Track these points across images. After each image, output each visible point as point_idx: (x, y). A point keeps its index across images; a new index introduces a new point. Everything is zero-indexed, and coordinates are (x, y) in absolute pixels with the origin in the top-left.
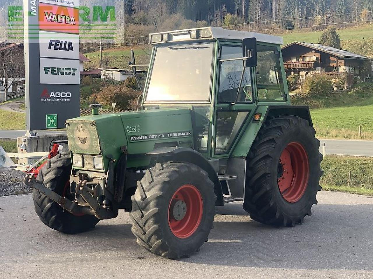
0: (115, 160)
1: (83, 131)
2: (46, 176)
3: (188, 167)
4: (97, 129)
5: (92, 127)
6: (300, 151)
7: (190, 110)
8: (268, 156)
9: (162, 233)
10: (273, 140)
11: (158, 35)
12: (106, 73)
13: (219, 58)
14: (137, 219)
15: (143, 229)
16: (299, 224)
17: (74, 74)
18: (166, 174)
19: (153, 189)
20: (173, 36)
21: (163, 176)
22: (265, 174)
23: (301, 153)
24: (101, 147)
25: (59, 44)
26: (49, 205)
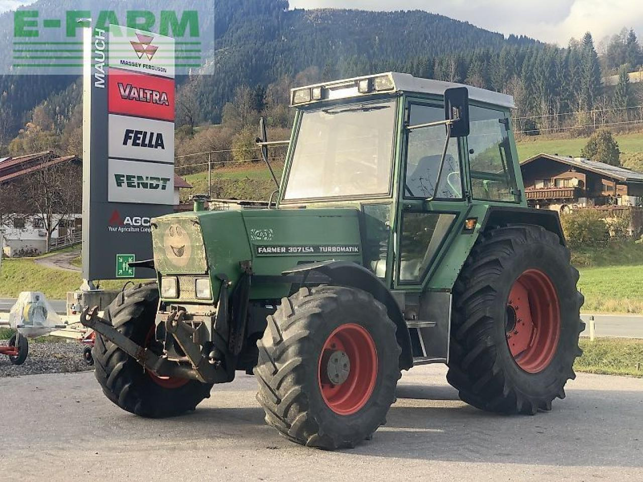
0: (230, 283)
1: (179, 234)
2: (116, 318)
3: (353, 293)
4: (202, 231)
5: (193, 228)
6: (543, 285)
7: (358, 211)
8: (488, 289)
9: (308, 400)
10: (496, 262)
11: (305, 90)
12: (218, 206)
13: (406, 124)
14: (266, 377)
15: (277, 393)
16: (543, 412)
17: (164, 188)
18: (316, 303)
19: (294, 327)
20: (330, 91)
21: (310, 305)
22: (484, 319)
23: (545, 289)
24: (208, 261)
25: (141, 136)
26: (119, 365)
